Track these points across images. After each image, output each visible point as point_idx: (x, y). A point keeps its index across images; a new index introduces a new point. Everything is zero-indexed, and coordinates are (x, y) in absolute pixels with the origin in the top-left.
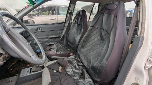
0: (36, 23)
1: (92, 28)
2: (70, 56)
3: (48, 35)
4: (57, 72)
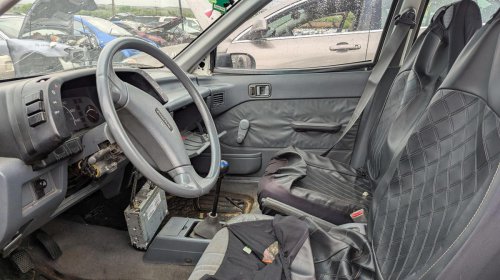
0: (260, 65)
1: (450, 94)
2: (351, 221)
3: (289, 116)
4: (254, 257)
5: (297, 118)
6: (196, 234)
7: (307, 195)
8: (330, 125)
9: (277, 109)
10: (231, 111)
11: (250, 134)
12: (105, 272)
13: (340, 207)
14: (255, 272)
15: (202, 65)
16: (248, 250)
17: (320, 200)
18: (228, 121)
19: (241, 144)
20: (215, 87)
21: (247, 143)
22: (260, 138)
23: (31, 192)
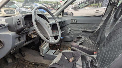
0: (74, 15)
2: (94, 54)
3: (81, 28)
4: (67, 60)
5: (83, 28)
6: (55, 54)
7: (83, 47)
8: (91, 31)
9: (78, 26)
10: (66, 26)
11: (71, 32)
12: (34, 60)
13: (91, 51)
14: (67, 63)
15: (60, 14)
16: (66, 58)
17: (86, 49)
18: (65, 28)
19: (68, 34)
20: (63, 20)
21: (70, 34)
22: (73, 33)
23: (17, 40)
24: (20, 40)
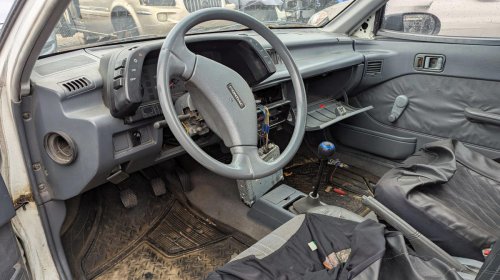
3: (464, 101)
5: (474, 104)
6: (295, 208)
7: (429, 208)
9: (448, 88)
10: (388, 84)
11: (406, 112)
13: (471, 235)
14: (307, 271)
15: (365, 26)
16: (313, 246)
17: (444, 218)
18: (382, 94)
19: (395, 123)
20: (371, 54)
21: (401, 123)
22: (418, 120)
24: (136, 141)
